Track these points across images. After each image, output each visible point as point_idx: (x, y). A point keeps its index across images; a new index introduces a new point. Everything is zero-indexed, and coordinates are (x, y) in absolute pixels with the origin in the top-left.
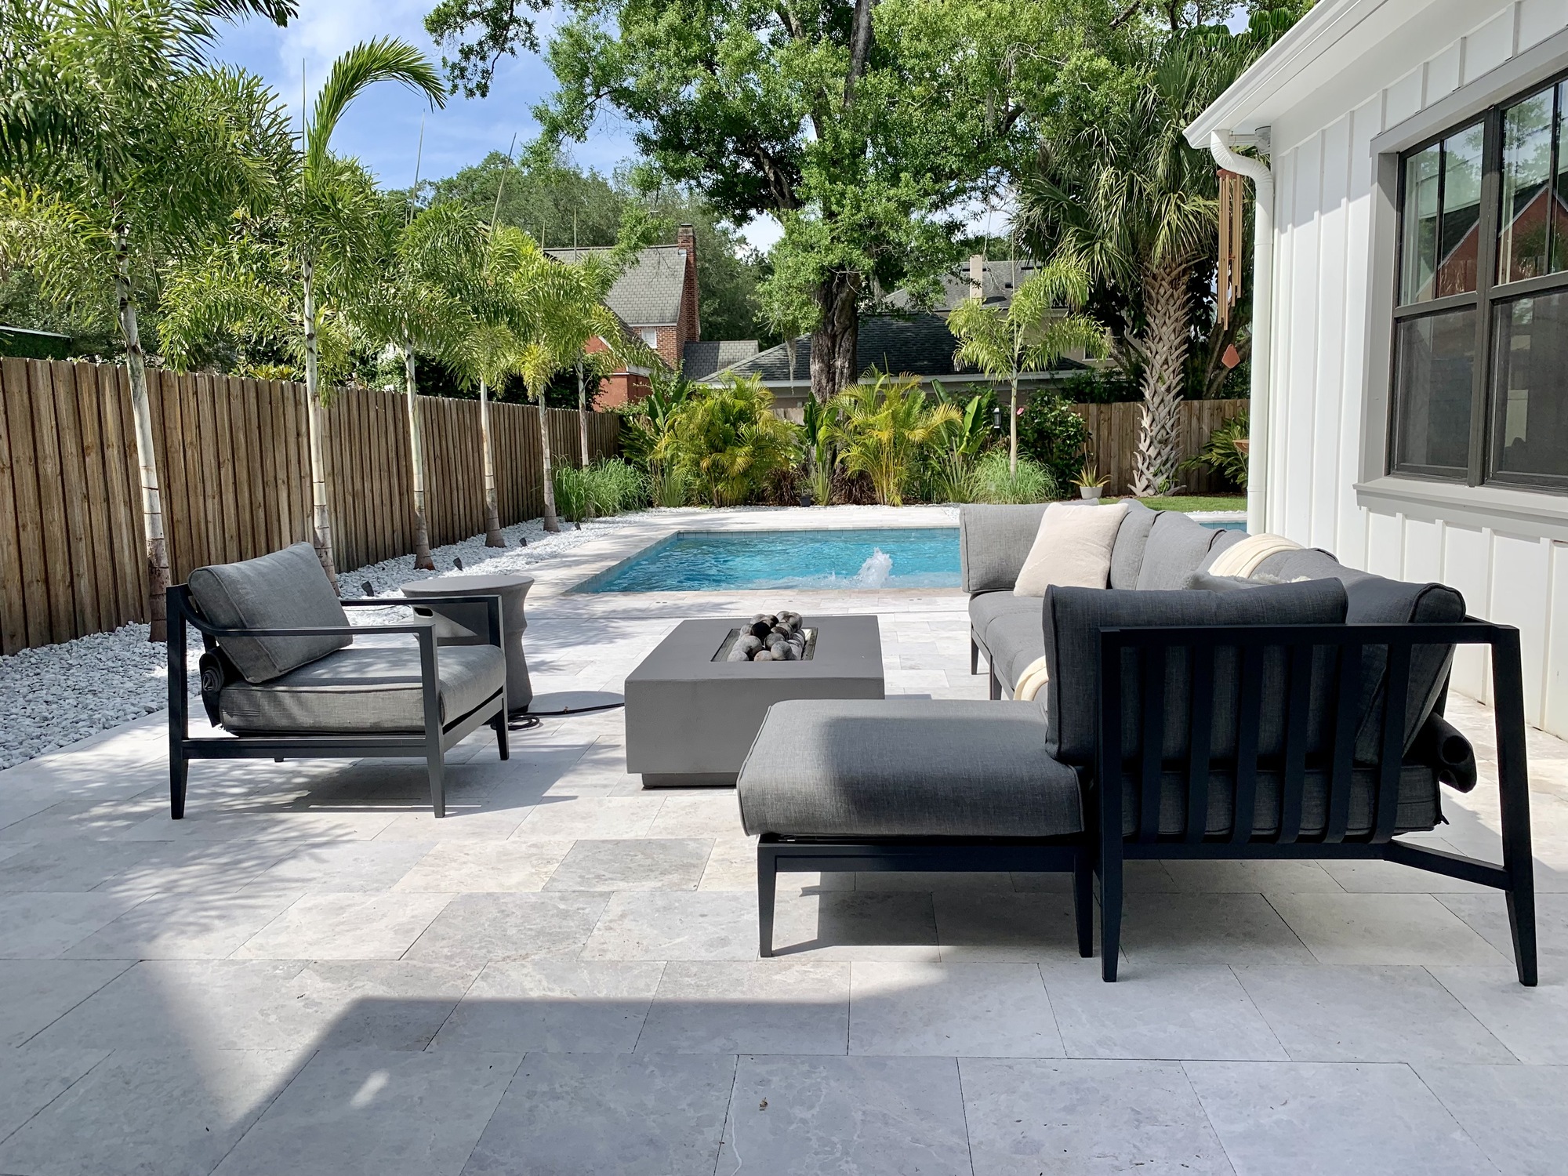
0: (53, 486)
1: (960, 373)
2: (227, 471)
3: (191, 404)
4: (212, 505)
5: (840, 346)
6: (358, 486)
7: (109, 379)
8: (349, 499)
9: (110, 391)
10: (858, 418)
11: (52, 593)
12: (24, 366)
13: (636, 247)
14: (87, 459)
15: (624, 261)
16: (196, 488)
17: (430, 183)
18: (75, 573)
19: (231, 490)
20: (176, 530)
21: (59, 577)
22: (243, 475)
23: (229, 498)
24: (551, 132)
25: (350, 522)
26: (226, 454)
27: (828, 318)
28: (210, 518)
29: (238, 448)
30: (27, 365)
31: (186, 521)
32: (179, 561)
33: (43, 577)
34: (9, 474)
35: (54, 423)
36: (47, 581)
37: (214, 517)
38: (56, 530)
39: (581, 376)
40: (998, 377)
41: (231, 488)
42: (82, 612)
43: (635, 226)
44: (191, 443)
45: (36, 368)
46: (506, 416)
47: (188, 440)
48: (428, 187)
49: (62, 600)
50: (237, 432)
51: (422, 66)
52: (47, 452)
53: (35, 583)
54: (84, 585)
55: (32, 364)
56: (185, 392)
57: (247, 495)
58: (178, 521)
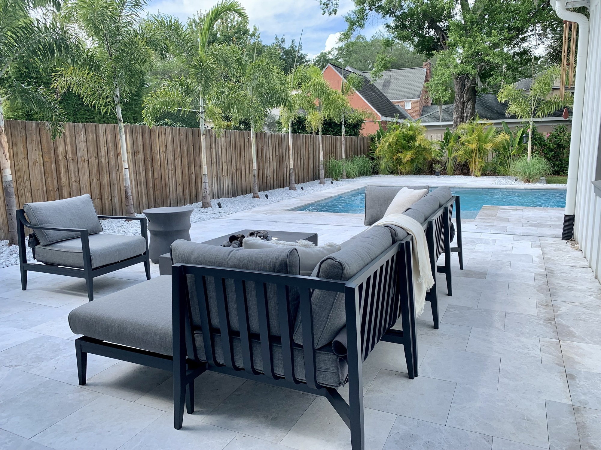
0: (104, 166)
1: (508, 118)
2: (178, 161)
3: (163, 137)
4: (171, 173)
5: (467, 107)
6: (238, 166)
7: (129, 130)
8: (234, 171)
9: (129, 134)
10: (464, 138)
11: (103, 202)
12: (95, 126)
13: (380, 70)
14: (119, 157)
15: (376, 76)
16: (164, 166)
17: (335, 49)
18: (112, 196)
19: (180, 168)
20: (155, 182)
21: (106, 197)
22: (185, 162)
23: (179, 171)
24: (351, 26)
25: (234, 179)
26: (178, 155)
27: (462, 95)
28: (170, 177)
29: (183, 153)
30: (96, 126)
31: (160, 179)
32: (156, 193)
33: (100, 197)
34: (87, 163)
35: (106, 145)
36: (101, 199)
37: (172, 176)
38: (105, 181)
39: (343, 123)
40: (524, 120)
41: (180, 167)
42: (115, 209)
43: (381, 62)
44: (163, 151)
45: (99, 127)
46: (312, 140)
47: (161, 150)
48: (335, 50)
49: (107, 205)
50: (183, 147)
51: (240, 9)
52: (102, 155)
53: (96, 199)
54: (116, 200)
55: (97, 125)
56: (161, 134)
57: (187, 169)
58: (156, 179)
